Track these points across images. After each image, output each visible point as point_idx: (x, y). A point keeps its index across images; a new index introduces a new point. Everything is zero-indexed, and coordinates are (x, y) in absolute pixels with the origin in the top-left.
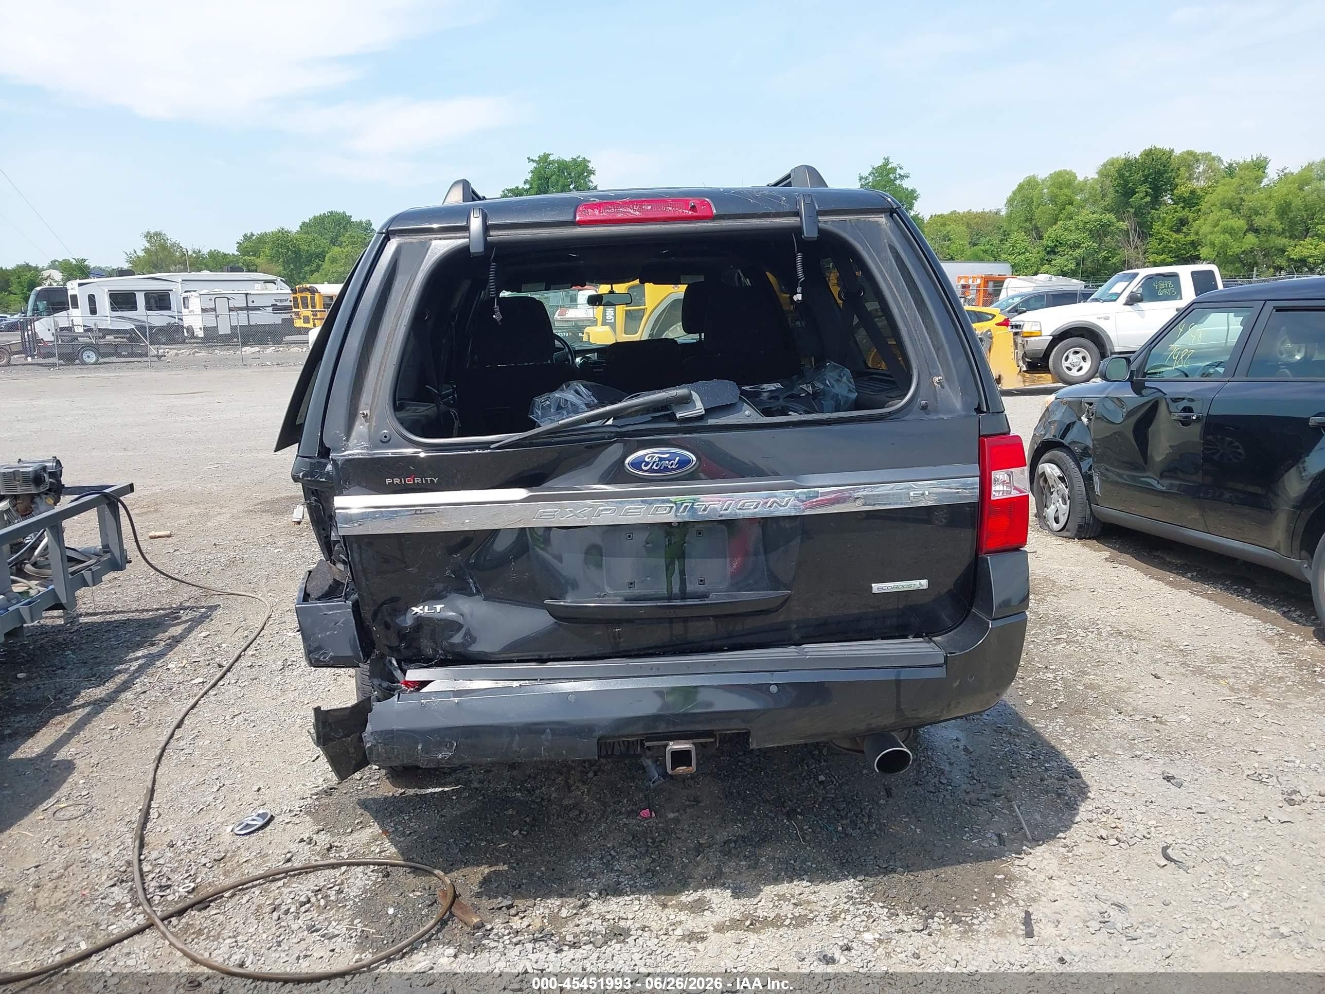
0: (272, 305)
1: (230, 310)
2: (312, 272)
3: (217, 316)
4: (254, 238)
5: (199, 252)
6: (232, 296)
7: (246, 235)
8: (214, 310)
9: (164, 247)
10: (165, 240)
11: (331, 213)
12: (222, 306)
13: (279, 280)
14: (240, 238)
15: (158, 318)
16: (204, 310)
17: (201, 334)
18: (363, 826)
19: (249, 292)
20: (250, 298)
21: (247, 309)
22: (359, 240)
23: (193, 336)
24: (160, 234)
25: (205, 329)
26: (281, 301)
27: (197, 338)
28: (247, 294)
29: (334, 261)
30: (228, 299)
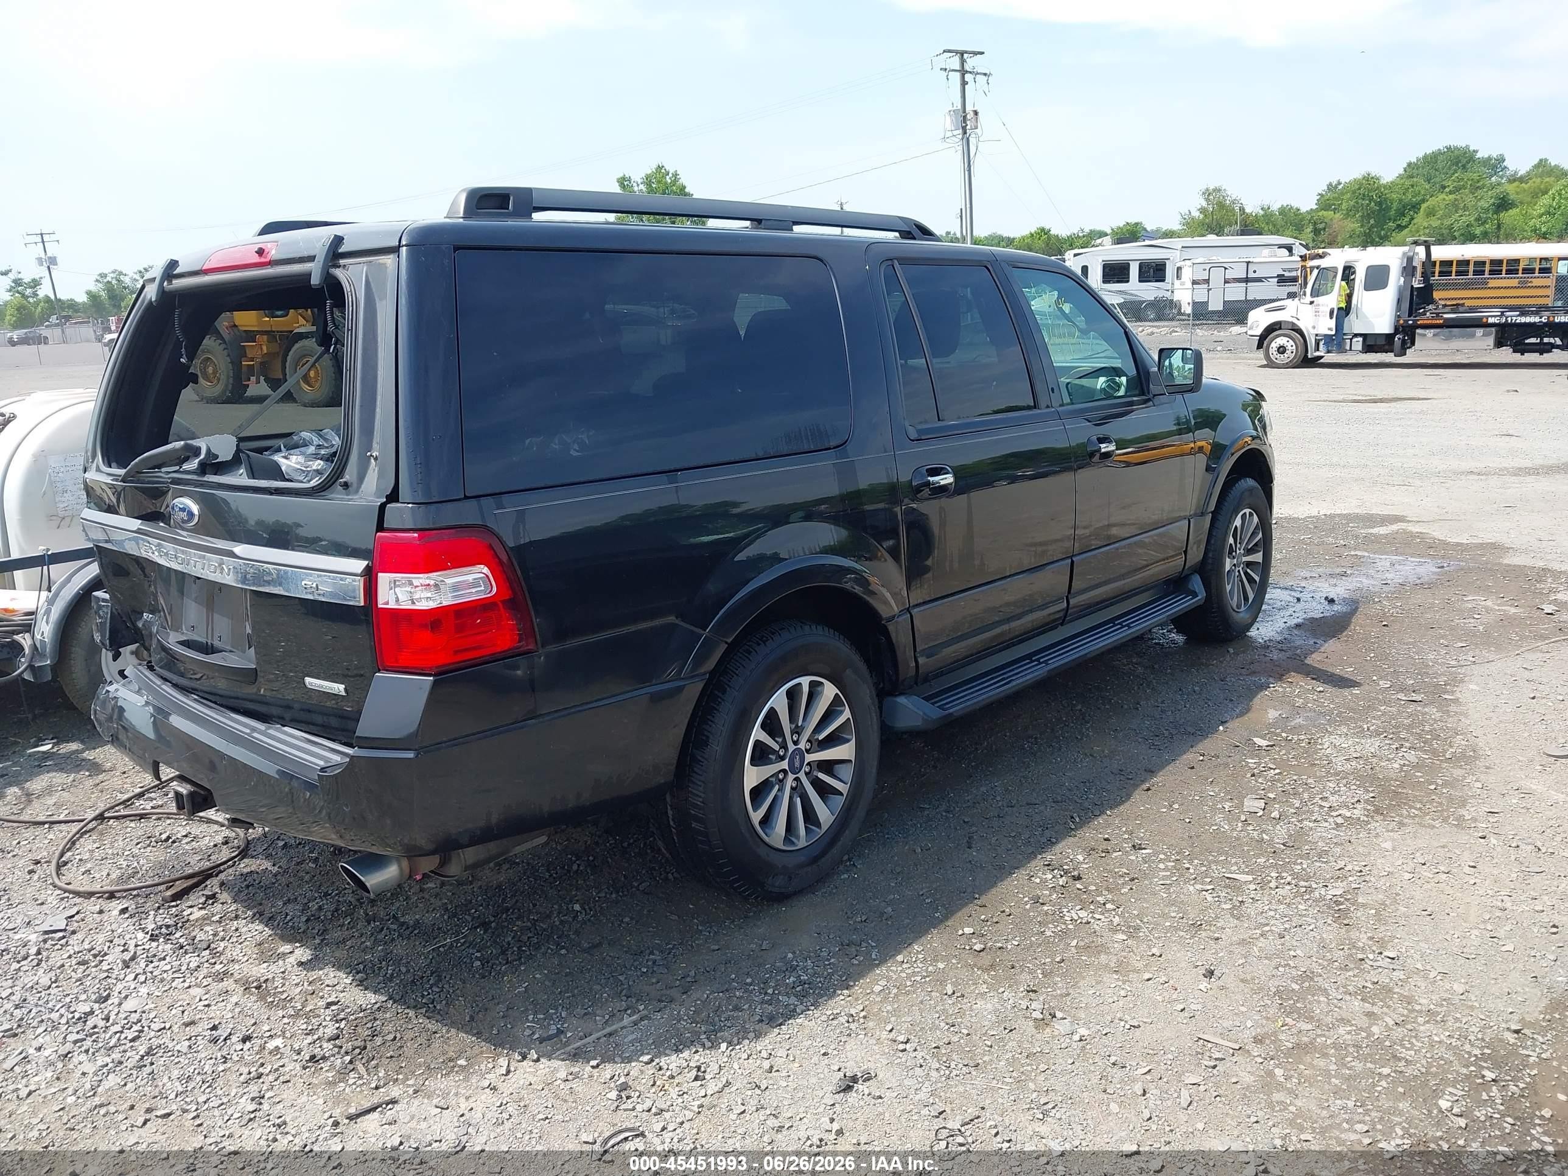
0: (1278, 276)
1: (1226, 282)
2: (1400, 228)
3: (1209, 290)
4: (1340, 187)
5: (1269, 208)
6: (1230, 265)
7: (1330, 184)
8: (1207, 281)
9: (1221, 205)
10: (1224, 197)
12: (1217, 277)
13: (1297, 244)
14: (1322, 187)
15: (1148, 291)
16: (1194, 282)
17: (1188, 309)
19: (1251, 260)
20: (1252, 268)
21: (1247, 280)
23: (1180, 313)
24: (1219, 190)
25: (1195, 304)
26: (1290, 270)
27: (1183, 314)
28: (1248, 263)
29: (1431, 213)
30: (1226, 269)
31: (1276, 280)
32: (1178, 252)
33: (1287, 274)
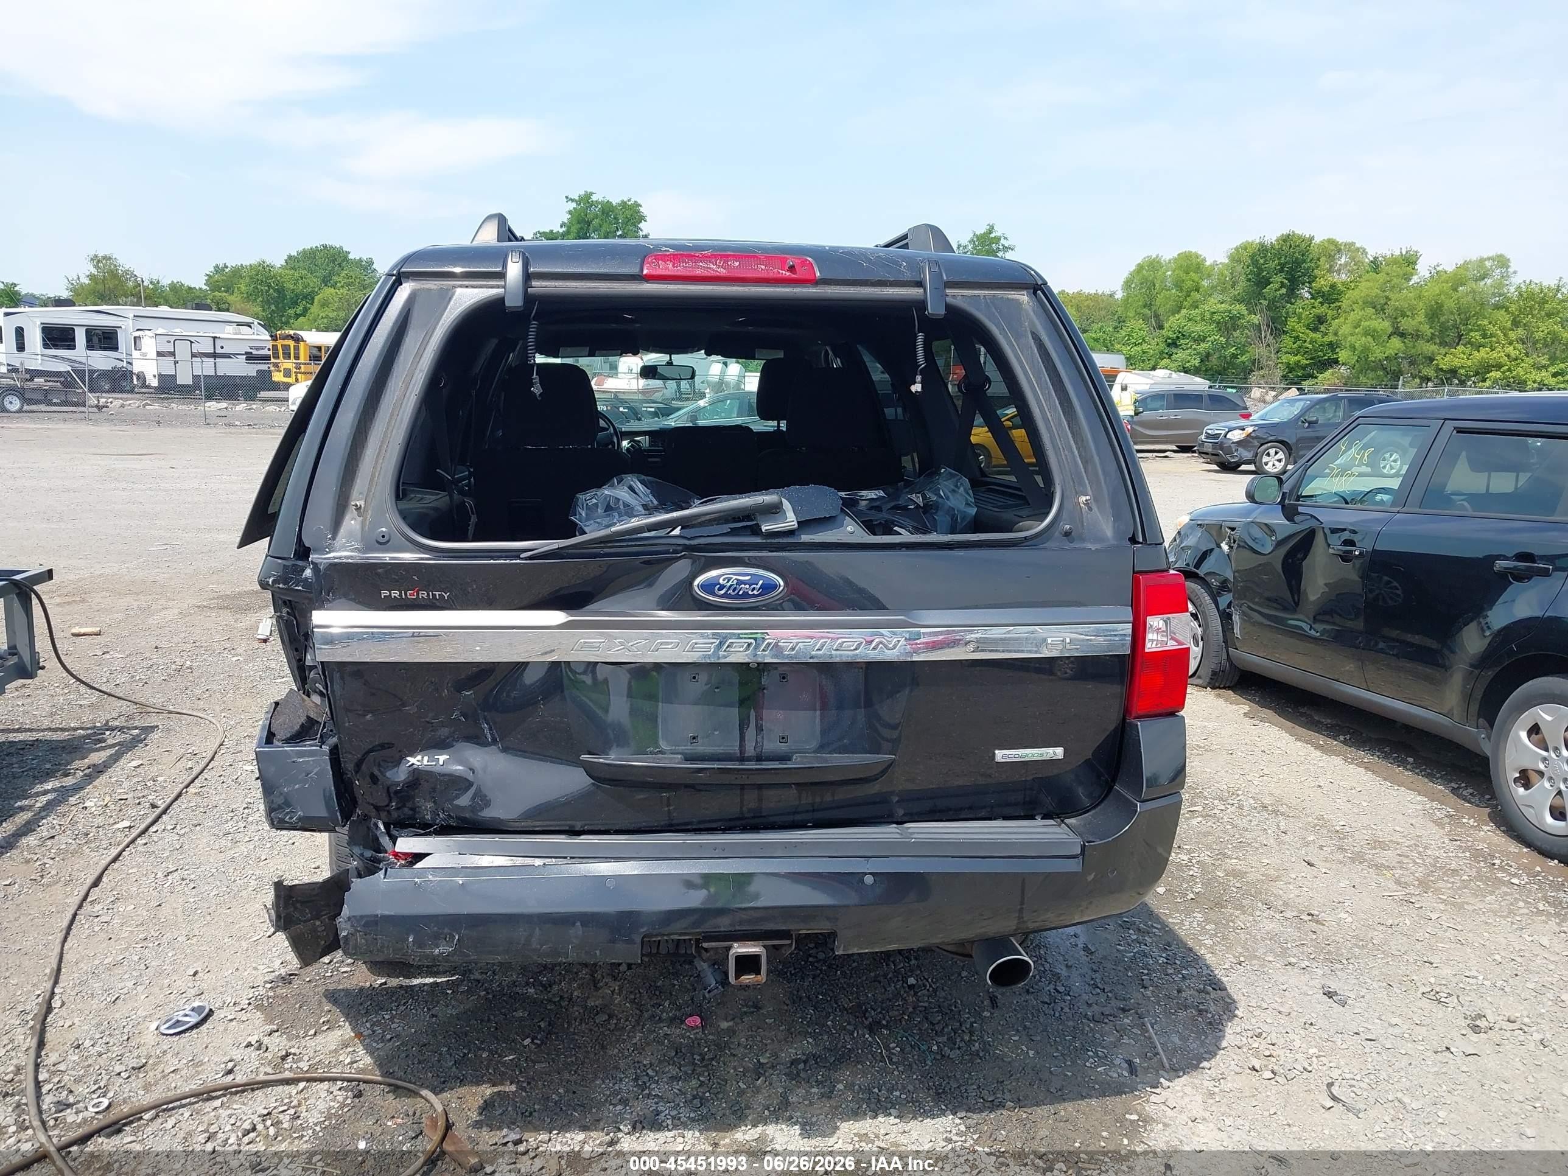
0: (246, 353)
1: (193, 355)
2: (297, 316)
3: (176, 362)
4: (227, 270)
5: (158, 282)
6: (196, 339)
7: (217, 266)
8: (173, 354)
9: (114, 274)
10: (115, 266)
11: (325, 247)
12: (183, 351)
13: (256, 323)
14: (210, 269)
15: (101, 360)
16: (159, 354)
17: (155, 383)
18: (331, 1026)
19: (218, 335)
20: (219, 343)
21: (215, 355)
22: (358, 280)
23: (144, 385)
24: (110, 258)
25: (161, 377)
26: (257, 349)
27: (149, 387)
28: (215, 338)
29: (325, 304)
30: (191, 342)
31: (244, 357)
32: (131, 322)
33: (254, 352)
